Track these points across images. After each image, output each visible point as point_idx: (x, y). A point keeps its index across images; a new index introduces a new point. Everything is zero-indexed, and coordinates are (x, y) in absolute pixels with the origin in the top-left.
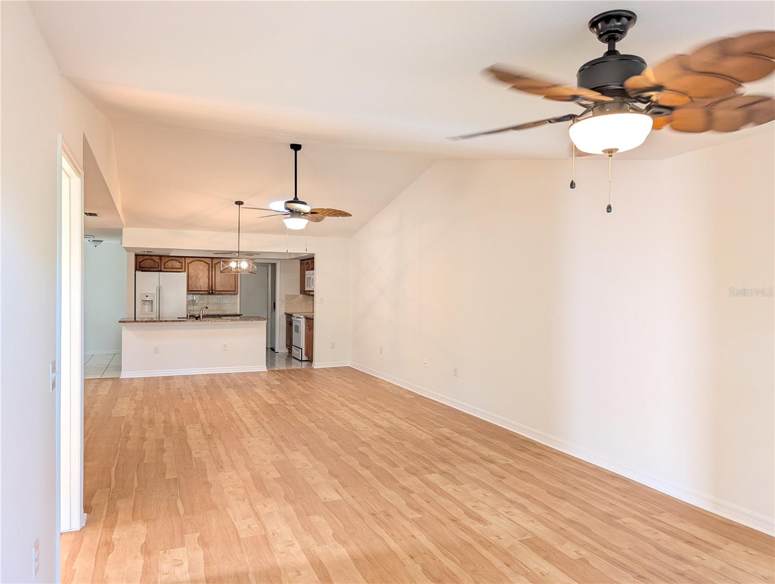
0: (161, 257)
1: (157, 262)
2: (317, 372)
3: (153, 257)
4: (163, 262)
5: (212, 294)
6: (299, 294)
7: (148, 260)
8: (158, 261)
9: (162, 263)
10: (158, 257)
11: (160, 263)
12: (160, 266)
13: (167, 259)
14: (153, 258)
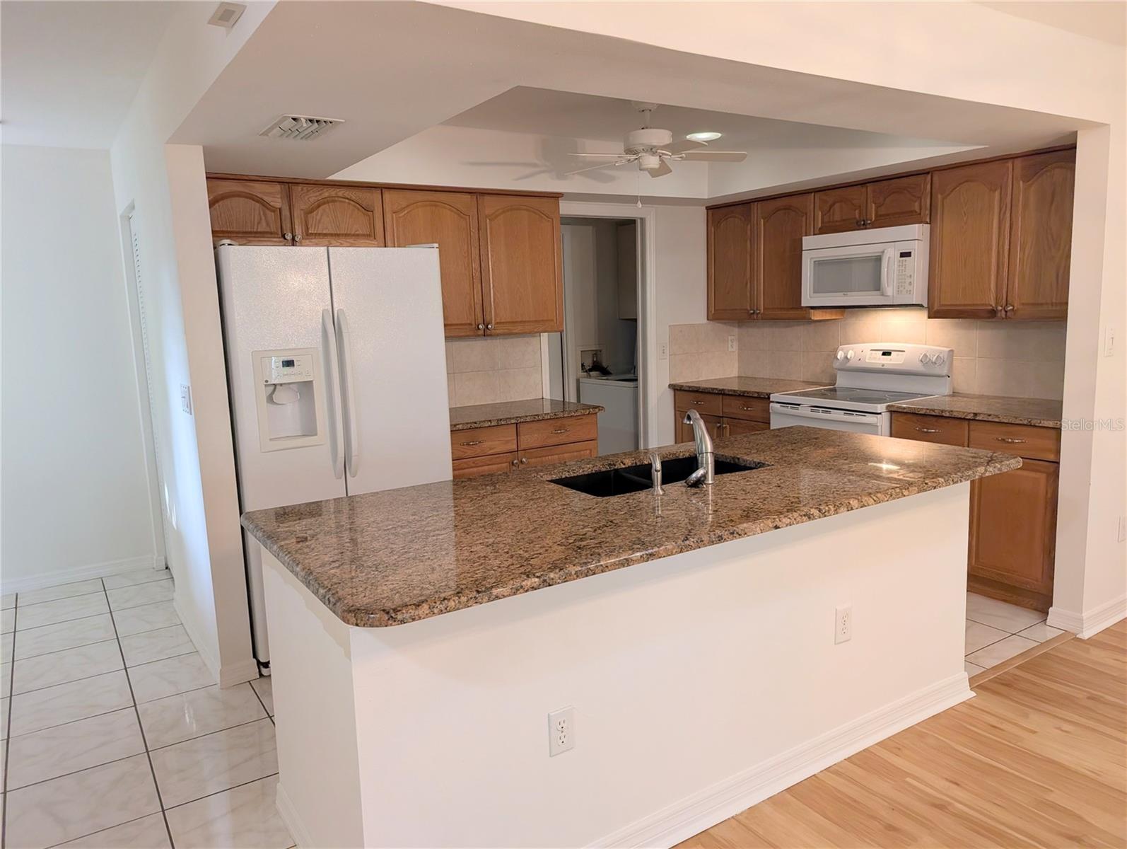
0: (288, 185)
1: (273, 209)
2: (1096, 654)
3: (256, 185)
4: (300, 206)
5: (486, 334)
6: (705, 321)
7: (235, 201)
8: (277, 202)
9: (297, 213)
10: (278, 187)
11: (286, 212)
12: (287, 226)
13: (314, 196)
14: (258, 189)
